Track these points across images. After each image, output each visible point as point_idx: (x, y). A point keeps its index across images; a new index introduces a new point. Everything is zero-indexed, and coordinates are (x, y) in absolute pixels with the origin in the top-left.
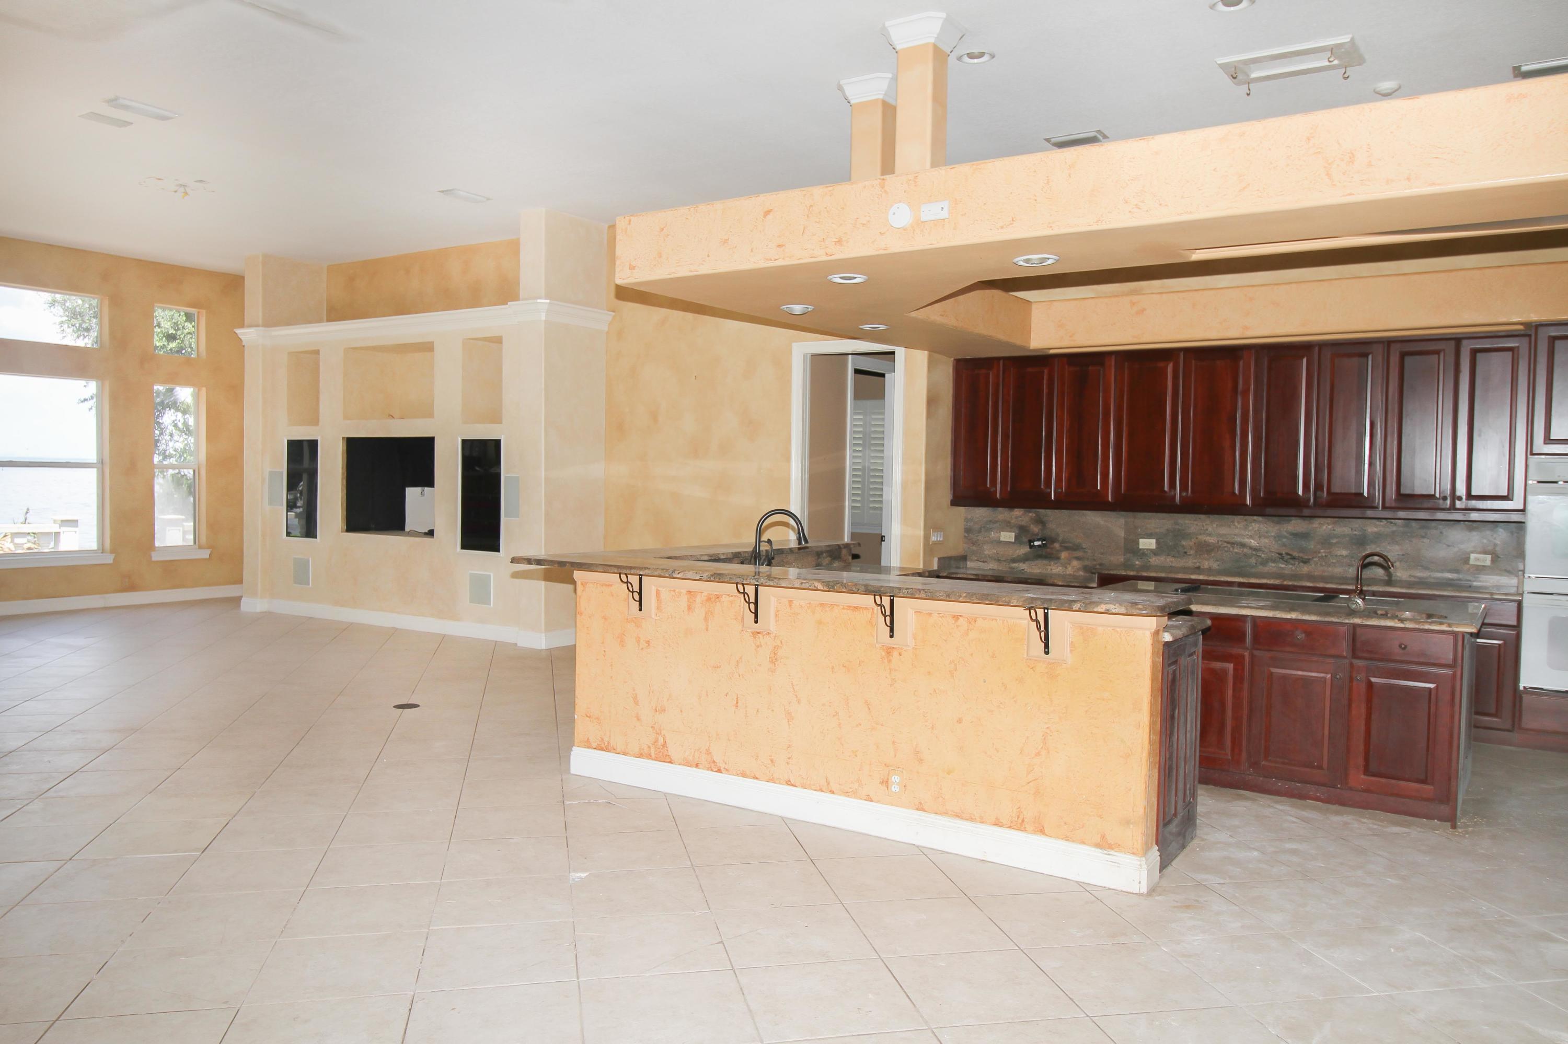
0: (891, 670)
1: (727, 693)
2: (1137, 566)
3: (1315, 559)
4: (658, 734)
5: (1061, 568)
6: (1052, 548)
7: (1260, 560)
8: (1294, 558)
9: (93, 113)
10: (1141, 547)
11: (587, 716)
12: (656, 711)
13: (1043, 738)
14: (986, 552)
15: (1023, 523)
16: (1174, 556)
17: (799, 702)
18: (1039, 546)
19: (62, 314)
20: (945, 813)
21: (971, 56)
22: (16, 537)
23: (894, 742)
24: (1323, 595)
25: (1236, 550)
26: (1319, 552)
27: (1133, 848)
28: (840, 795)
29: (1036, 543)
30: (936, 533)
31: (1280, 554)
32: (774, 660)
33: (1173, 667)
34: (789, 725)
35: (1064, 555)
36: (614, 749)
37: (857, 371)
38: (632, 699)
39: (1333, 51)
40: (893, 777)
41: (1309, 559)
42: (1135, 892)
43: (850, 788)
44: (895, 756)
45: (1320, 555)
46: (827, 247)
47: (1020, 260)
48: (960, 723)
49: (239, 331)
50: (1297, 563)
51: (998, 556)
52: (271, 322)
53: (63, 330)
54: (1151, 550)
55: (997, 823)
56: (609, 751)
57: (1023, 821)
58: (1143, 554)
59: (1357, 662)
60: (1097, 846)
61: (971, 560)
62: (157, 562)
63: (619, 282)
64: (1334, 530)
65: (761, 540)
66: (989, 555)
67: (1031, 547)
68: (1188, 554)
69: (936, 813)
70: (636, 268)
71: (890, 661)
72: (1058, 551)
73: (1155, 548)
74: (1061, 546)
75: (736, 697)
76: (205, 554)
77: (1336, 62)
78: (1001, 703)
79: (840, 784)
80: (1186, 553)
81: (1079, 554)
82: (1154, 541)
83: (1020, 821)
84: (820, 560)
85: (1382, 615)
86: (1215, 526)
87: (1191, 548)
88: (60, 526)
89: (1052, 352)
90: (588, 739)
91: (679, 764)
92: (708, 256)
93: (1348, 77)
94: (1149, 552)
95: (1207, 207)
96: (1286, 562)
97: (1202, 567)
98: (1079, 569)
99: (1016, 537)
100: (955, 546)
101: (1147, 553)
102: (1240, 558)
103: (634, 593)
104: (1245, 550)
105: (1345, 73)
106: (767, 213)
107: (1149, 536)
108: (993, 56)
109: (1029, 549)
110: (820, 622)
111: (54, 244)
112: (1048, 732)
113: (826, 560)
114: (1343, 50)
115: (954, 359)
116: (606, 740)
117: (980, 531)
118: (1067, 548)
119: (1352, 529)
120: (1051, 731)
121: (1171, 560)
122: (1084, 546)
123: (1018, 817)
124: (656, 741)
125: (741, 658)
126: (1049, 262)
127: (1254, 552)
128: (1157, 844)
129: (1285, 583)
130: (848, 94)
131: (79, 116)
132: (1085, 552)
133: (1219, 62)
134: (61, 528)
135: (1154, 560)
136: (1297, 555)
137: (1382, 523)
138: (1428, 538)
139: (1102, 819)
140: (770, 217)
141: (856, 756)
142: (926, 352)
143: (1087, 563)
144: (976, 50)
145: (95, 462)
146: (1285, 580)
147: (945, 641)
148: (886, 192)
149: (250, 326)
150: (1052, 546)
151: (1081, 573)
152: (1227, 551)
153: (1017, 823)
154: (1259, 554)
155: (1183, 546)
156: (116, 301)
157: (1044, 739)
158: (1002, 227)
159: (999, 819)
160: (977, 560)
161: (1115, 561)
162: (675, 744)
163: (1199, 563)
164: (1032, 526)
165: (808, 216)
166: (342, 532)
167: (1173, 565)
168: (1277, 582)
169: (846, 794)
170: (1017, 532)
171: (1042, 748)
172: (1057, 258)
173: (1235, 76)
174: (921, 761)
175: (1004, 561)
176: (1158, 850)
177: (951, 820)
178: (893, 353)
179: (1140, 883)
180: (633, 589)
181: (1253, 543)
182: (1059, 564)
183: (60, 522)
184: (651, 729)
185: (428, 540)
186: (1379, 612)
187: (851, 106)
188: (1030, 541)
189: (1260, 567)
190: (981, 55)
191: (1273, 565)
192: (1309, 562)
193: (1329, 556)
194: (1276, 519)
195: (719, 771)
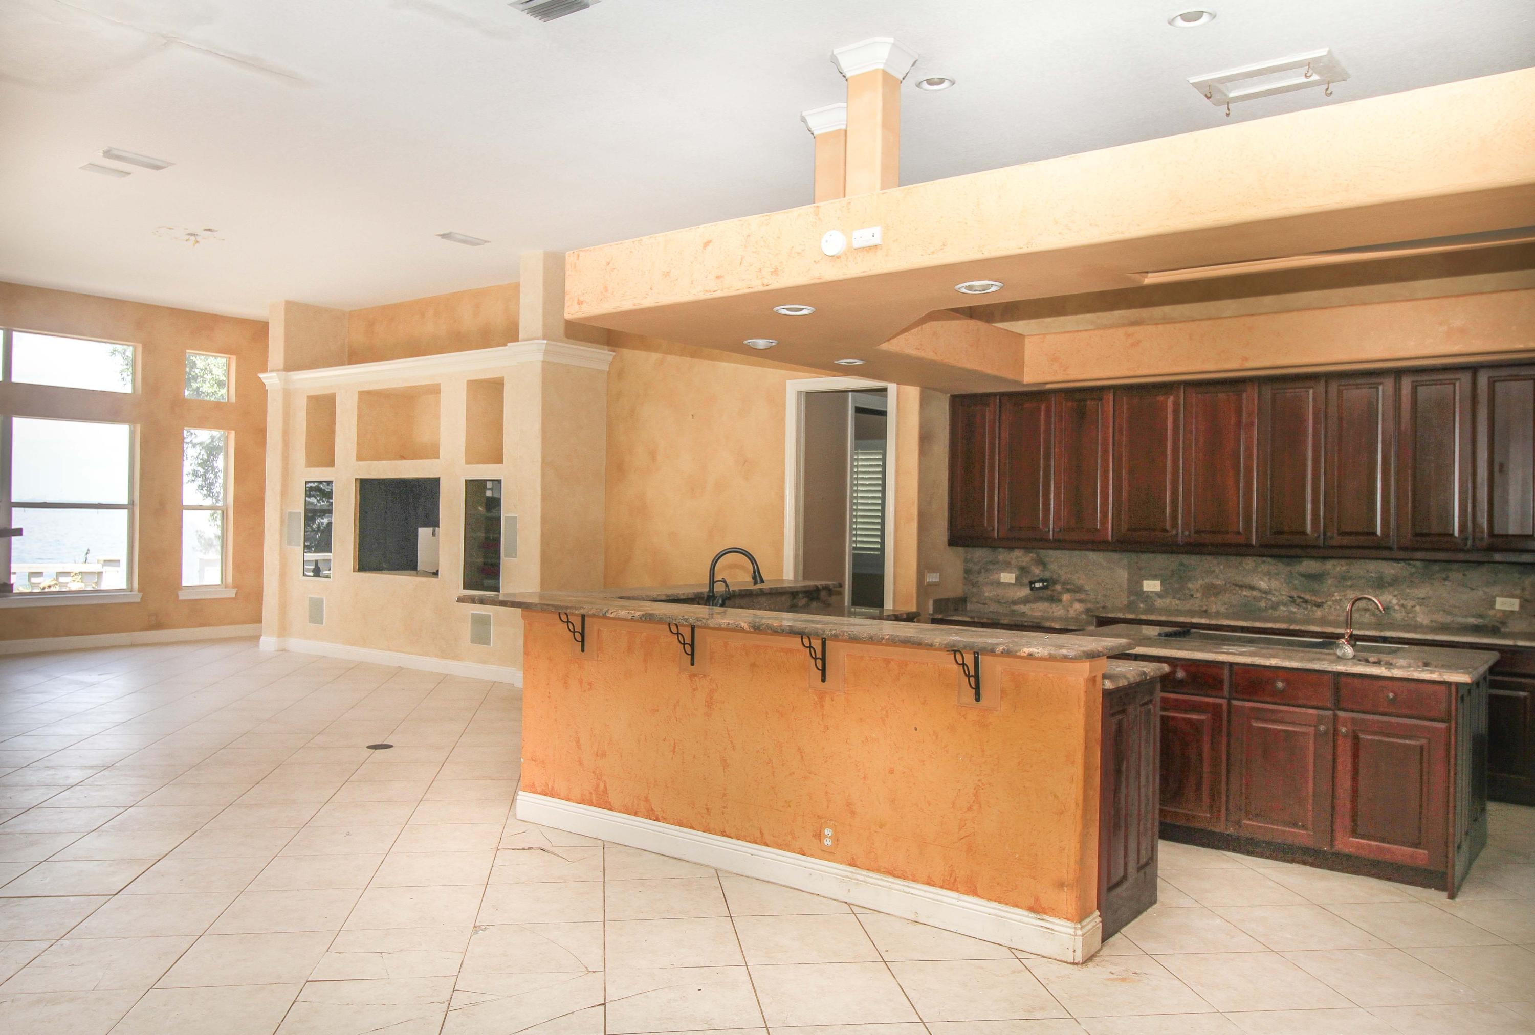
0: (823, 715)
1: (665, 738)
2: (1141, 609)
3: (1329, 603)
4: (599, 779)
5: (1062, 611)
6: (1053, 590)
7: (1270, 603)
8: (1306, 602)
9: (91, 164)
10: (1145, 589)
11: (532, 760)
12: (597, 755)
13: (975, 791)
14: (987, 594)
15: (1024, 564)
16: (1179, 599)
17: (734, 748)
18: (1040, 588)
19: (123, 363)
20: (877, 870)
21: (930, 82)
22: (61, 576)
23: (826, 793)
24: (1321, 640)
25: (1245, 593)
26: (1333, 596)
27: (1067, 913)
28: (774, 848)
29: (1037, 585)
30: (931, 574)
31: (1292, 597)
32: (709, 704)
33: (1119, 717)
34: (724, 772)
35: (1066, 597)
36: (558, 795)
37: (859, 410)
38: (574, 743)
39: (1311, 65)
40: (826, 830)
41: (1323, 603)
42: (1069, 961)
43: (784, 840)
44: (828, 807)
45: (1334, 598)
46: (763, 277)
47: (962, 288)
48: (892, 773)
49: (261, 376)
50: (1309, 607)
51: (999, 598)
52: (291, 366)
53: (123, 379)
54: (1156, 593)
55: (930, 883)
56: (553, 796)
57: (955, 880)
58: (1146, 597)
59: (1341, 714)
60: (1031, 909)
61: (971, 602)
62: (184, 600)
63: (567, 316)
64: (1348, 572)
65: (715, 580)
66: (989, 598)
67: (1032, 589)
68: (1195, 596)
69: (868, 870)
70: (584, 303)
71: (822, 706)
72: (1059, 593)
73: (1159, 590)
74: (1063, 588)
75: (673, 742)
76: (231, 593)
77: (1315, 77)
78: (933, 753)
79: (773, 836)
80: (1192, 596)
81: (1082, 596)
82: (1158, 583)
83: (952, 880)
84: (795, 601)
85: (1374, 663)
86: (1222, 567)
87: (1197, 590)
88: (103, 566)
89: (1048, 386)
90: (533, 784)
91: (619, 812)
92: (651, 289)
93: (1331, 93)
94: (1154, 594)
95: (1138, 225)
96: (1298, 605)
97: (1209, 611)
98: (1081, 613)
99: (1017, 579)
100: (954, 588)
101: (1151, 595)
102: (1249, 601)
103: (576, 633)
104: (1255, 593)
105: (1327, 89)
106: (707, 244)
107: (1154, 577)
108: (953, 83)
109: (1030, 591)
110: (753, 665)
111: (90, 294)
112: (980, 784)
113: (802, 602)
114: (1321, 64)
115: (951, 396)
116: (550, 785)
117: (979, 572)
118: (1068, 590)
119: (1368, 571)
120: (983, 784)
121: (1177, 602)
122: (1087, 588)
123: (951, 877)
124: (598, 786)
125: (678, 702)
126: (993, 289)
127: (1264, 596)
128: (1099, 908)
129: (1292, 628)
130: (811, 125)
131: (80, 168)
132: (1087, 594)
133: (1191, 81)
134: (104, 567)
135: (1159, 603)
136: (1310, 599)
137: (1399, 565)
138: (1450, 581)
139: (1036, 881)
140: (709, 248)
141: (790, 806)
142: (918, 388)
143: (1089, 605)
144: (935, 76)
145: (127, 503)
146: (1291, 625)
147: (877, 686)
148: (820, 219)
149: (272, 371)
150: (1053, 588)
151: (1084, 616)
152: (1236, 594)
153: (949, 883)
154: (1270, 597)
155: (1189, 589)
156: (149, 349)
157: (977, 792)
158: (933, 253)
159: (931, 878)
160: (977, 602)
161: (1117, 604)
162: (615, 790)
163: (1206, 606)
164: (1032, 567)
165: (745, 246)
166: (354, 571)
167: (1179, 608)
168: (1283, 626)
169: (779, 846)
170: (1017, 573)
171: (974, 802)
172: (1000, 284)
173: (1209, 95)
174: (853, 813)
175: (1005, 603)
176: (1099, 916)
177: (884, 878)
178: (885, 390)
179: (1074, 951)
180: (574, 629)
181: (1263, 585)
182: (1061, 607)
183: (102, 562)
184: (593, 774)
185: (434, 580)
186: (1371, 659)
187: (814, 137)
188: (1031, 583)
189: (1270, 611)
190: (941, 81)
191: (1285, 609)
192: (1322, 606)
193: (1343, 600)
194: (1285, 560)
195: (657, 819)
